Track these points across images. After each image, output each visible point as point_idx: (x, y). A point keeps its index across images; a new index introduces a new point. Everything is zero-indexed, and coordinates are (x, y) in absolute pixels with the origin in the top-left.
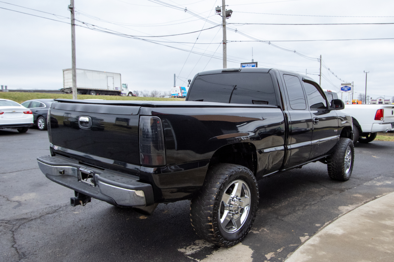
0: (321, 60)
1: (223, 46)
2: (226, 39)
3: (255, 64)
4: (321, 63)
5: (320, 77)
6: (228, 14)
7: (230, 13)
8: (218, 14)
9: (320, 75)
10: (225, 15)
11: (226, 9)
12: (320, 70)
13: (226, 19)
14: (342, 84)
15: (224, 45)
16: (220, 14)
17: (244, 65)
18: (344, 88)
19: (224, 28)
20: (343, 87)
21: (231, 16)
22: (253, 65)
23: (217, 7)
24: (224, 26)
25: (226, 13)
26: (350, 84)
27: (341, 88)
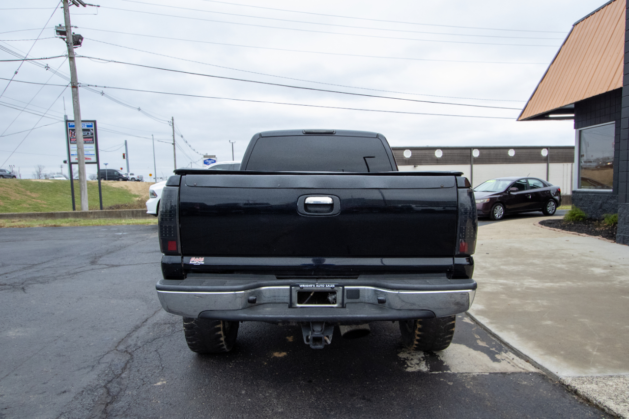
0: (173, 124)
1: (72, 91)
2: (77, 81)
3: (93, 123)
4: (173, 127)
5: (174, 146)
6: (77, 41)
7: (80, 40)
8: (62, 38)
9: (174, 144)
10: (71, 41)
11: (72, 32)
12: (174, 137)
13: (74, 49)
14: (205, 157)
15: (75, 89)
16: (64, 39)
17: (72, 123)
18: (208, 161)
19: (71, 62)
20: (206, 160)
21: (82, 44)
22: (88, 124)
23: (59, 26)
24: (72, 59)
25: (73, 38)
26: (215, 156)
27: (204, 161)
